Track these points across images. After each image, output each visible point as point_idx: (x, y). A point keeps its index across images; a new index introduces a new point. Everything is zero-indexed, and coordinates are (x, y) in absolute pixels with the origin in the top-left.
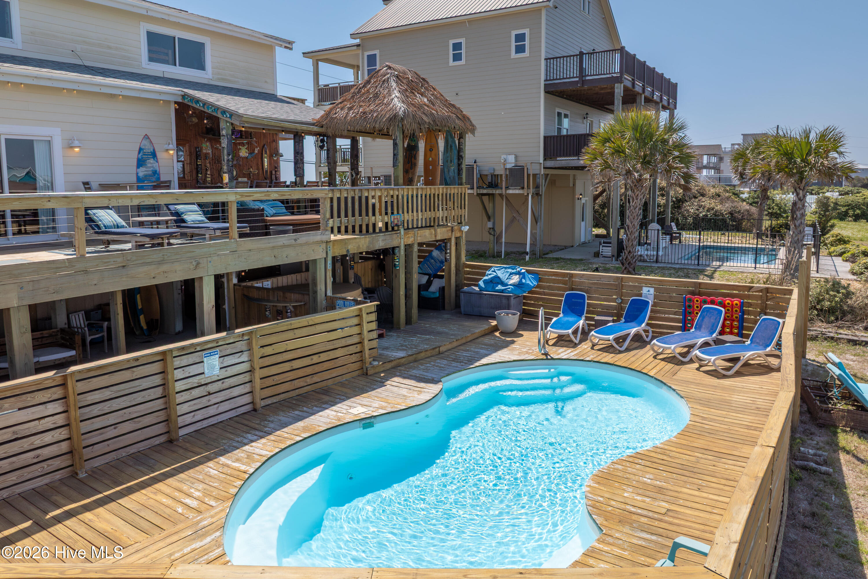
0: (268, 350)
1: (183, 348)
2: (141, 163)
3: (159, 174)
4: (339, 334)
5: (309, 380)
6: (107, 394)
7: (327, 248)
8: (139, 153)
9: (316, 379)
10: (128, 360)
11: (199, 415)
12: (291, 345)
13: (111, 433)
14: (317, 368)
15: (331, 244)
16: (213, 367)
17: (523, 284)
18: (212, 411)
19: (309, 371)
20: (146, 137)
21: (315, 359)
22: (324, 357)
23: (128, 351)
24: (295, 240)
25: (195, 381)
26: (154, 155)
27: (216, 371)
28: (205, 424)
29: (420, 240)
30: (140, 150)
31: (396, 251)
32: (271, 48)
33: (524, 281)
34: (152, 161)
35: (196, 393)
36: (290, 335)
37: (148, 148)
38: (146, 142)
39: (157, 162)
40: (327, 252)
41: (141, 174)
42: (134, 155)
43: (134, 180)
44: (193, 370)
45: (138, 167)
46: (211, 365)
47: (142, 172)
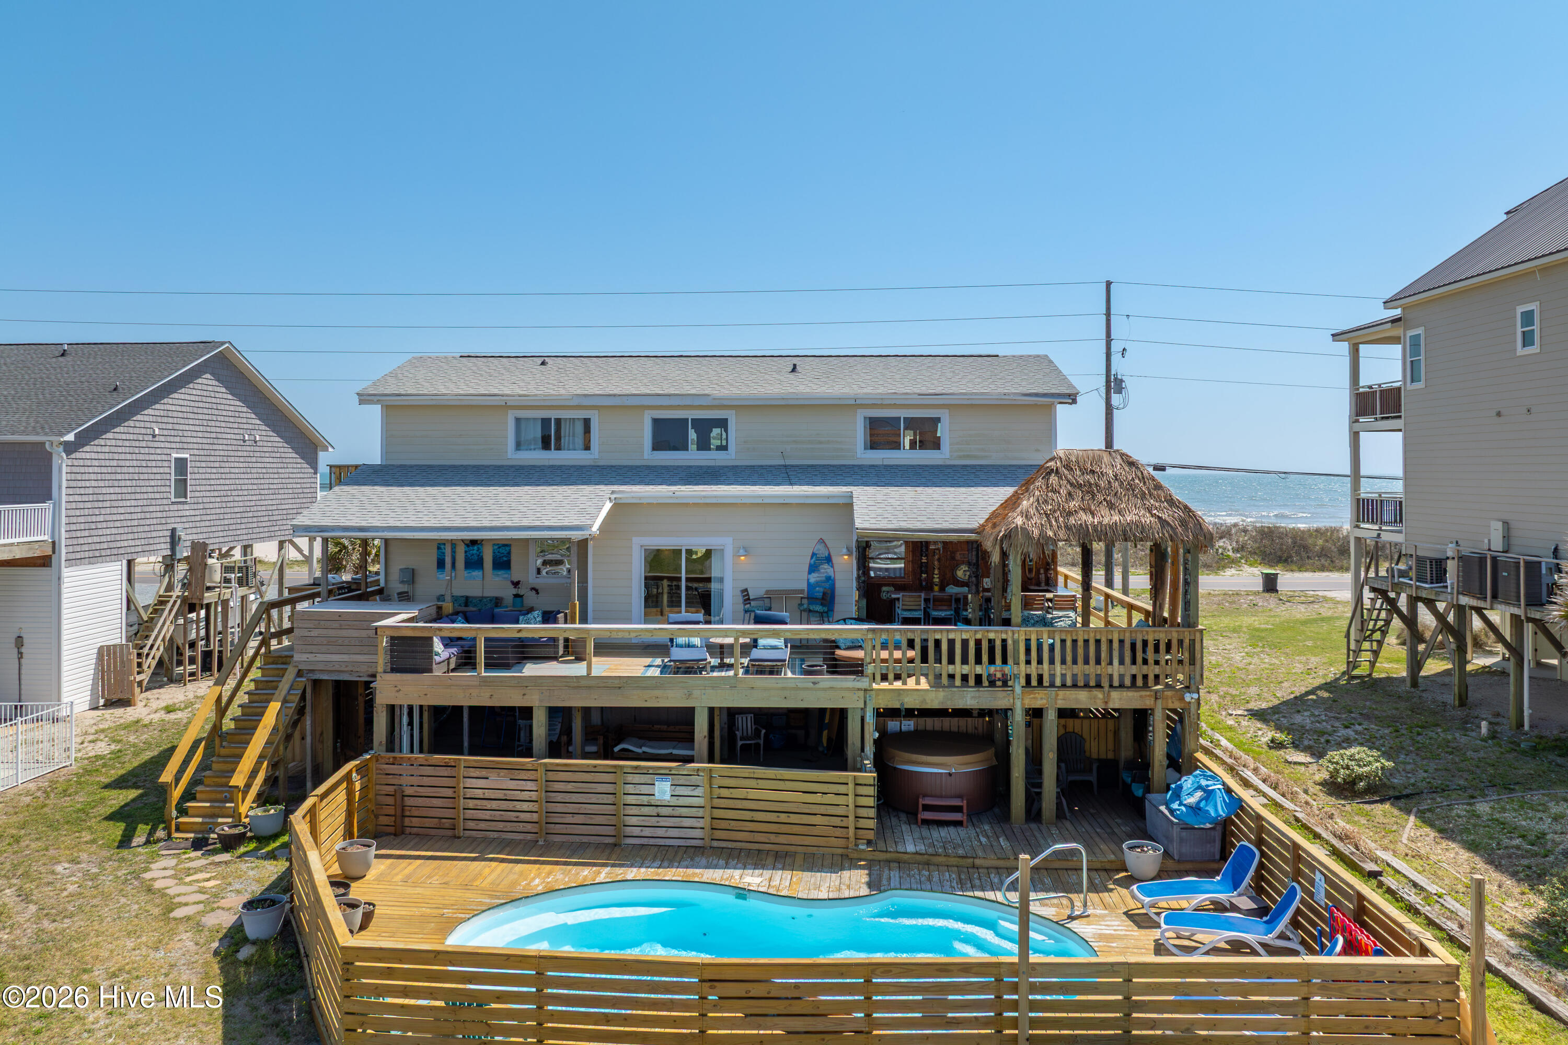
0: (725, 793)
1: (636, 767)
2: (813, 568)
3: (834, 580)
4: (818, 798)
5: (773, 838)
6: (570, 787)
7: (865, 698)
8: (812, 557)
9: (782, 839)
10: (588, 766)
11: (647, 832)
12: (753, 794)
13: (569, 819)
15: (873, 693)
16: (664, 793)
17: (1200, 809)
18: (660, 832)
19: (773, 828)
20: (822, 541)
21: (783, 818)
22: (794, 819)
24: (814, 683)
25: (645, 799)
26: (829, 560)
27: (667, 797)
28: (652, 841)
29: (1065, 705)
30: (813, 554)
32: (1049, 408)
33: (1202, 804)
34: (826, 566)
35: (646, 810)
36: (753, 783)
37: (823, 553)
38: (821, 547)
39: (833, 567)
40: (865, 702)
41: (812, 580)
42: (807, 560)
43: (804, 586)
44: (645, 789)
45: (809, 573)
46: (663, 790)
47: (814, 578)
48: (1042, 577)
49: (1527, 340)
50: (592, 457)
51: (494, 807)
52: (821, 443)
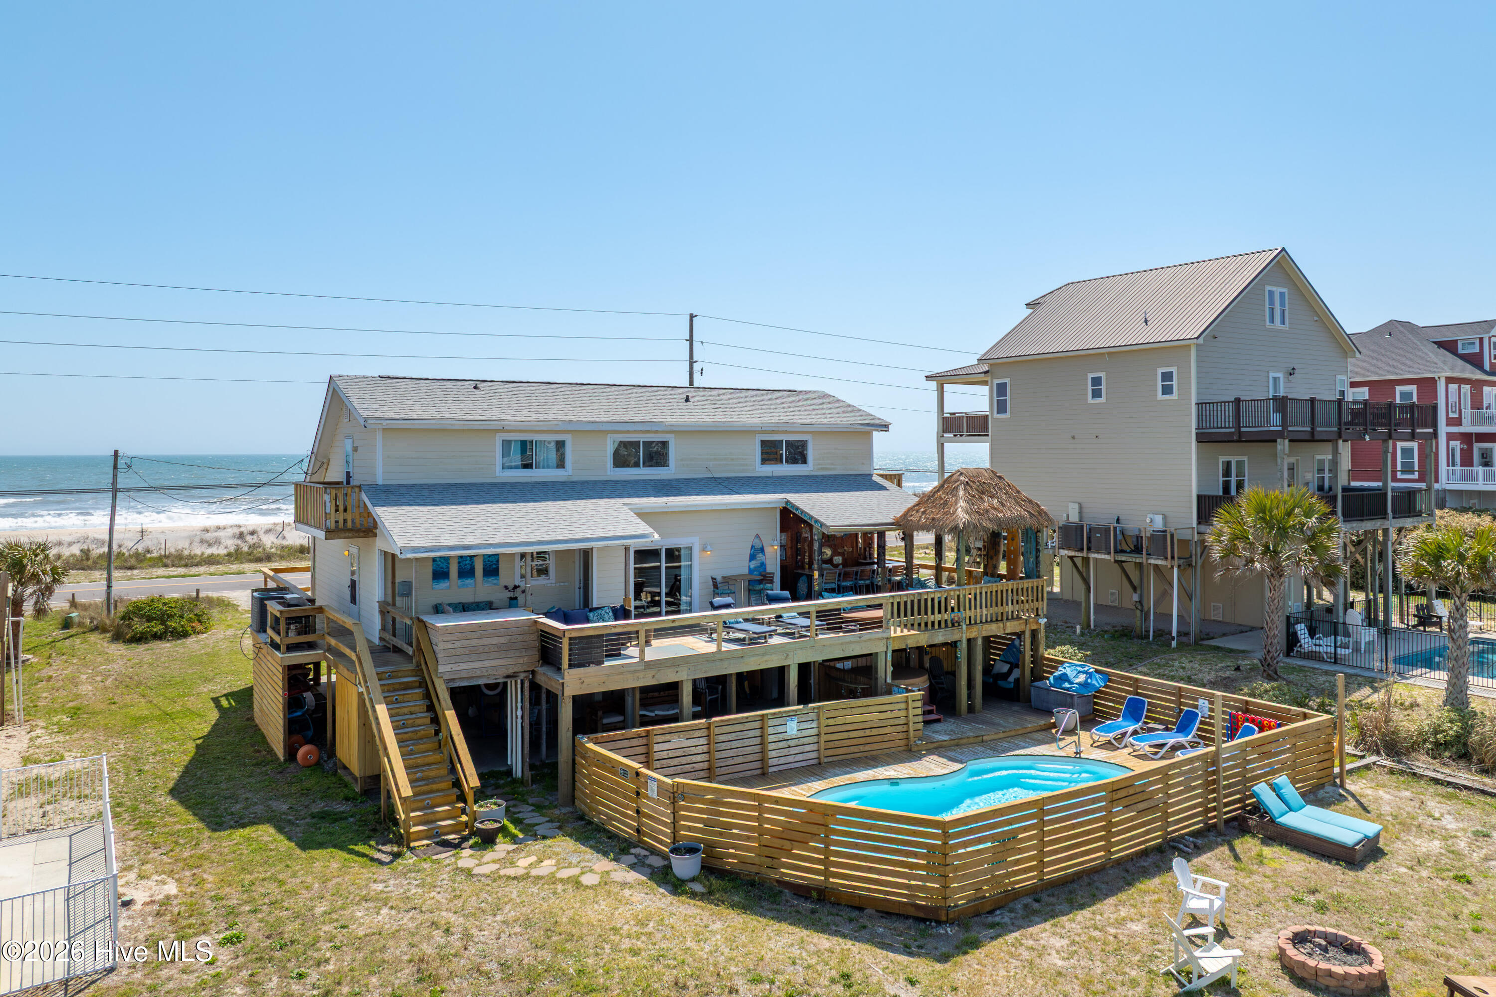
0: (831, 722)
1: (774, 714)
2: (752, 557)
3: (765, 565)
4: (890, 715)
5: (862, 748)
6: (730, 737)
7: (888, 643)
8: (751, 549)
9: (867, 748)
10: (742, 718)
11: (782, 761)
12: (849, 719)
13: (730, 762)
14: (869, 740)
15: (893, 639)
16: (792, 729)
17: (1089, 684)
18: (790, 759)
19: (863, 741)
20: (757, 536)
21: (868, 732)
22: (875, 731)
23: (738, 712)
24: (864, 636)
25: (780, 737)
26: (762, 550)
27: (795, 732)
28: (786, 767)
29: (985, 634)
30: (752, 546)
31: (959, 644)
32: (869, 435)
33: (1089, 681)
34: (760, 555)
35: (781, 745)
36: (848, 712)
37: (758, 545)
38: (757, 541)
39: (765, 556)
40: (888, 647)
41: (752, 567)
42: (748, 552)
43: (746, 571)
44: (780, 729)
45: (750, 560)
46: (792, 728)
47: (753, 564)
48: (867, 553)
49: (1097, 394)
50: (567, 474)
51: (676, 763)
52: (732, 460)
